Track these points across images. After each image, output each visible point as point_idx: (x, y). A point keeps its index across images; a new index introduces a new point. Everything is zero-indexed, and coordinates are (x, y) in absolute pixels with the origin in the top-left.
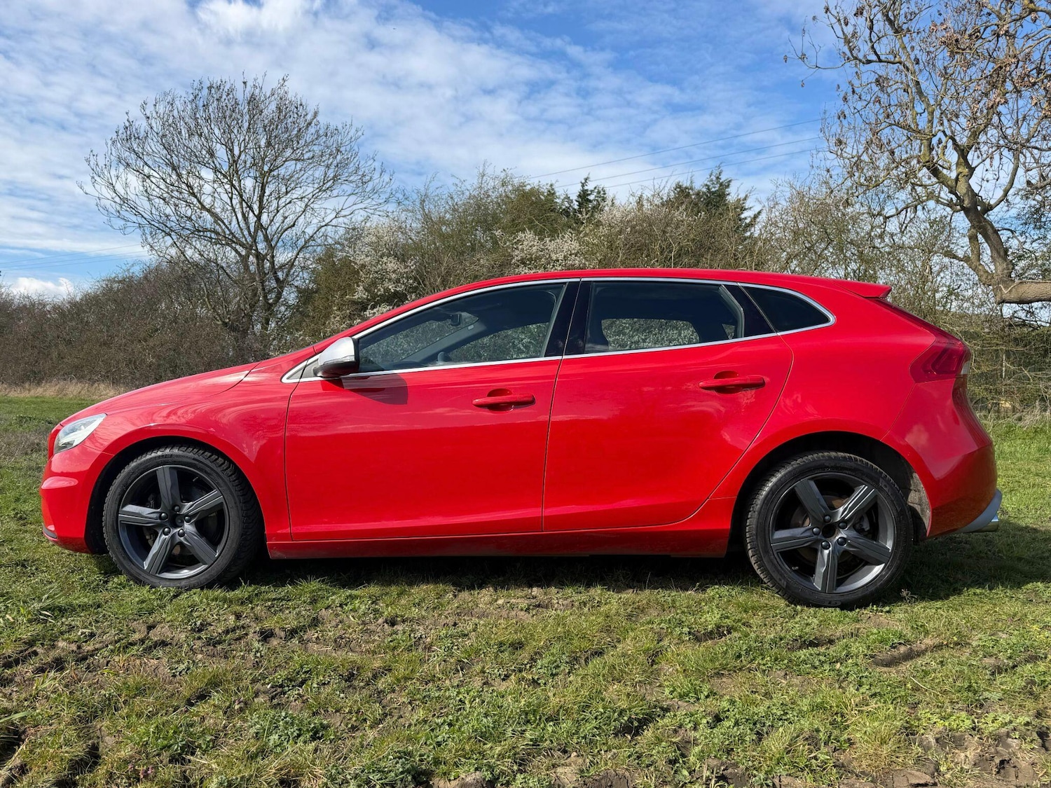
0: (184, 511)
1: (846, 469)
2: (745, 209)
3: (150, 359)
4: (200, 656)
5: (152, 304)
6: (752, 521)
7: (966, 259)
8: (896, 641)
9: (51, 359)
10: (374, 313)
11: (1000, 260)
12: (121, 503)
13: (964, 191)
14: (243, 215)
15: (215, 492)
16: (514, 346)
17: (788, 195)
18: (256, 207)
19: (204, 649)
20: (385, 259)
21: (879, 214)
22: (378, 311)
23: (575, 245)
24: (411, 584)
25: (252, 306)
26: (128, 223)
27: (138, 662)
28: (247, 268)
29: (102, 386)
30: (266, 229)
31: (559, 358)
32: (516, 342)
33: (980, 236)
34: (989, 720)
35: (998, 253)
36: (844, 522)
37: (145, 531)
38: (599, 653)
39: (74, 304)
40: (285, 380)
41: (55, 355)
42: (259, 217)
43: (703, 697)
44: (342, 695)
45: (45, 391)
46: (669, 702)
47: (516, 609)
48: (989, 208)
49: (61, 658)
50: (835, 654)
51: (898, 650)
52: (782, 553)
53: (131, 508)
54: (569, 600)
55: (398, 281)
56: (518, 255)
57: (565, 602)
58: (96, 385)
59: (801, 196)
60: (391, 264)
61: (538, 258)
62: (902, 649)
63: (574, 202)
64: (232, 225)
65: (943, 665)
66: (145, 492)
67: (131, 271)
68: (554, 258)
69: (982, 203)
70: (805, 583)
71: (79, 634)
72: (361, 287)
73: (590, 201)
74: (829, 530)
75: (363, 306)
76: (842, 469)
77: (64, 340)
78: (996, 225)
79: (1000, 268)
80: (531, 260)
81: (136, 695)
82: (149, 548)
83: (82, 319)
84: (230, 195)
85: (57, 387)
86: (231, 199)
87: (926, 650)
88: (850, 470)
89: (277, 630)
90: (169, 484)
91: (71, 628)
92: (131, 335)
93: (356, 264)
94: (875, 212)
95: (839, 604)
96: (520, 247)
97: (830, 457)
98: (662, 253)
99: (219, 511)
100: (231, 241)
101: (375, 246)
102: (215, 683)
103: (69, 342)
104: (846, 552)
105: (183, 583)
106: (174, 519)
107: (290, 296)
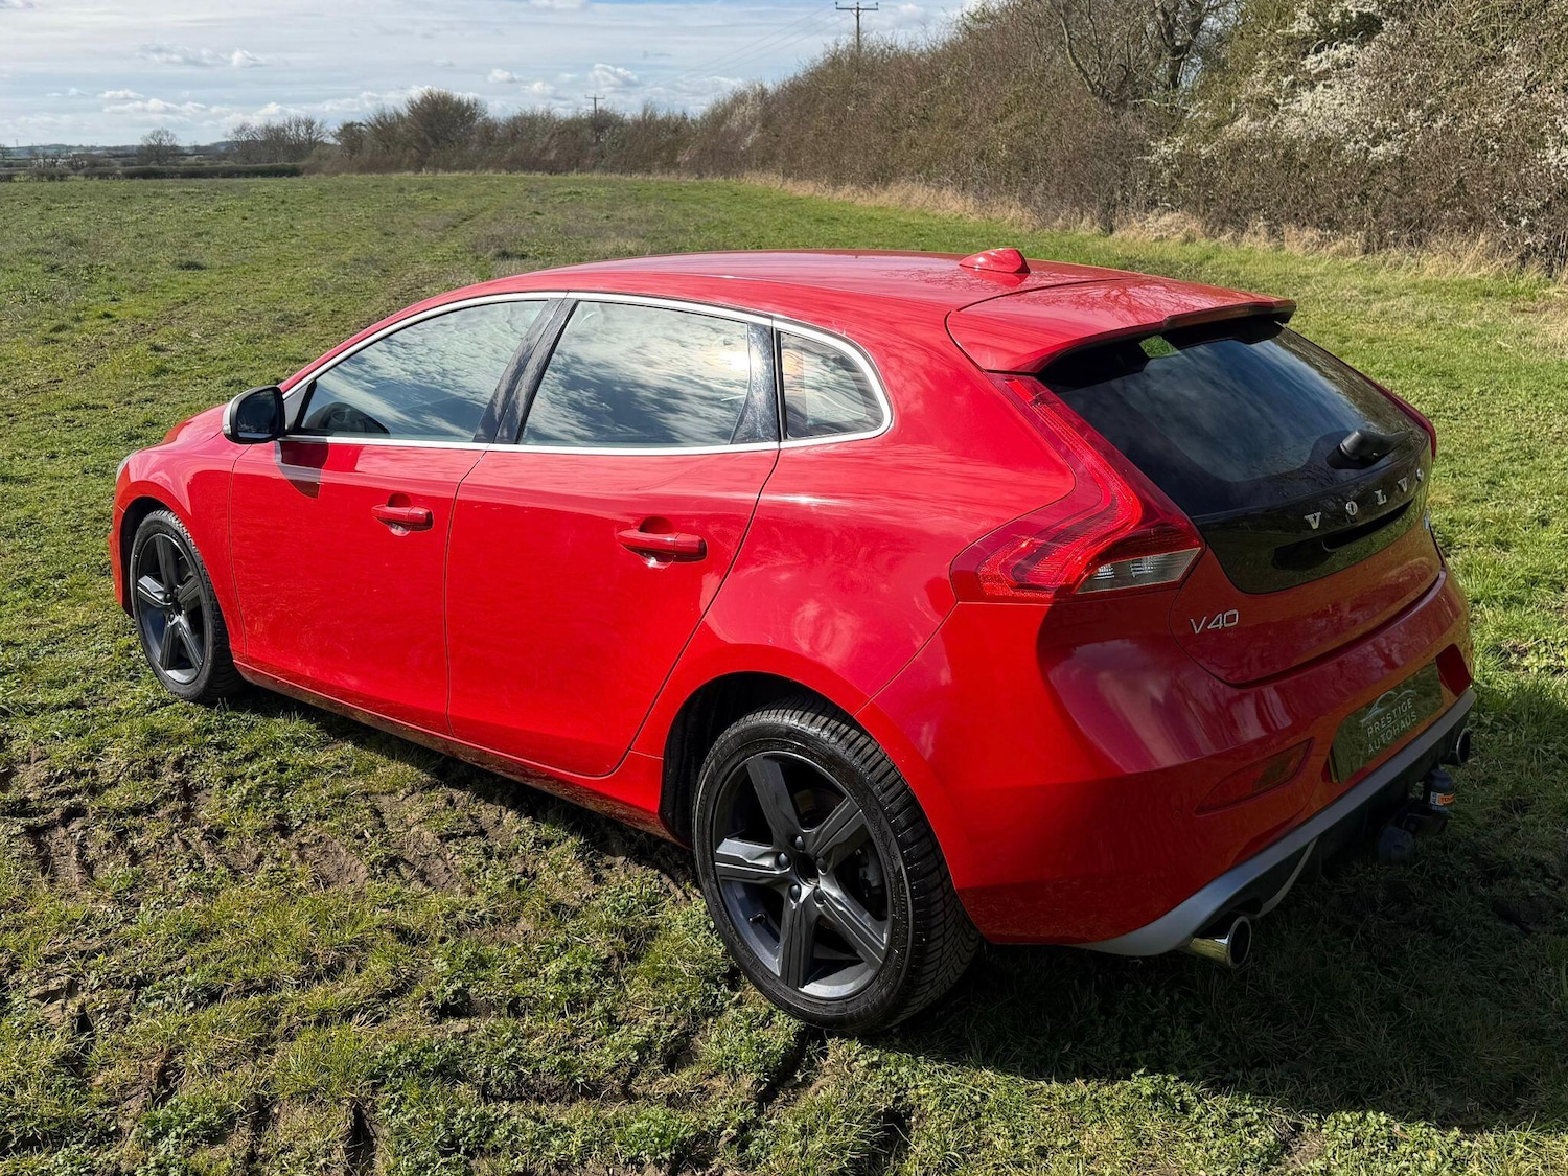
10: (1319, 62)
12: (137, 572)
15: (193, 580)
22: (1326, 57)
53: (145, 580)
75: (1303, 47)
90: (163, 559)
105: (181, 689)
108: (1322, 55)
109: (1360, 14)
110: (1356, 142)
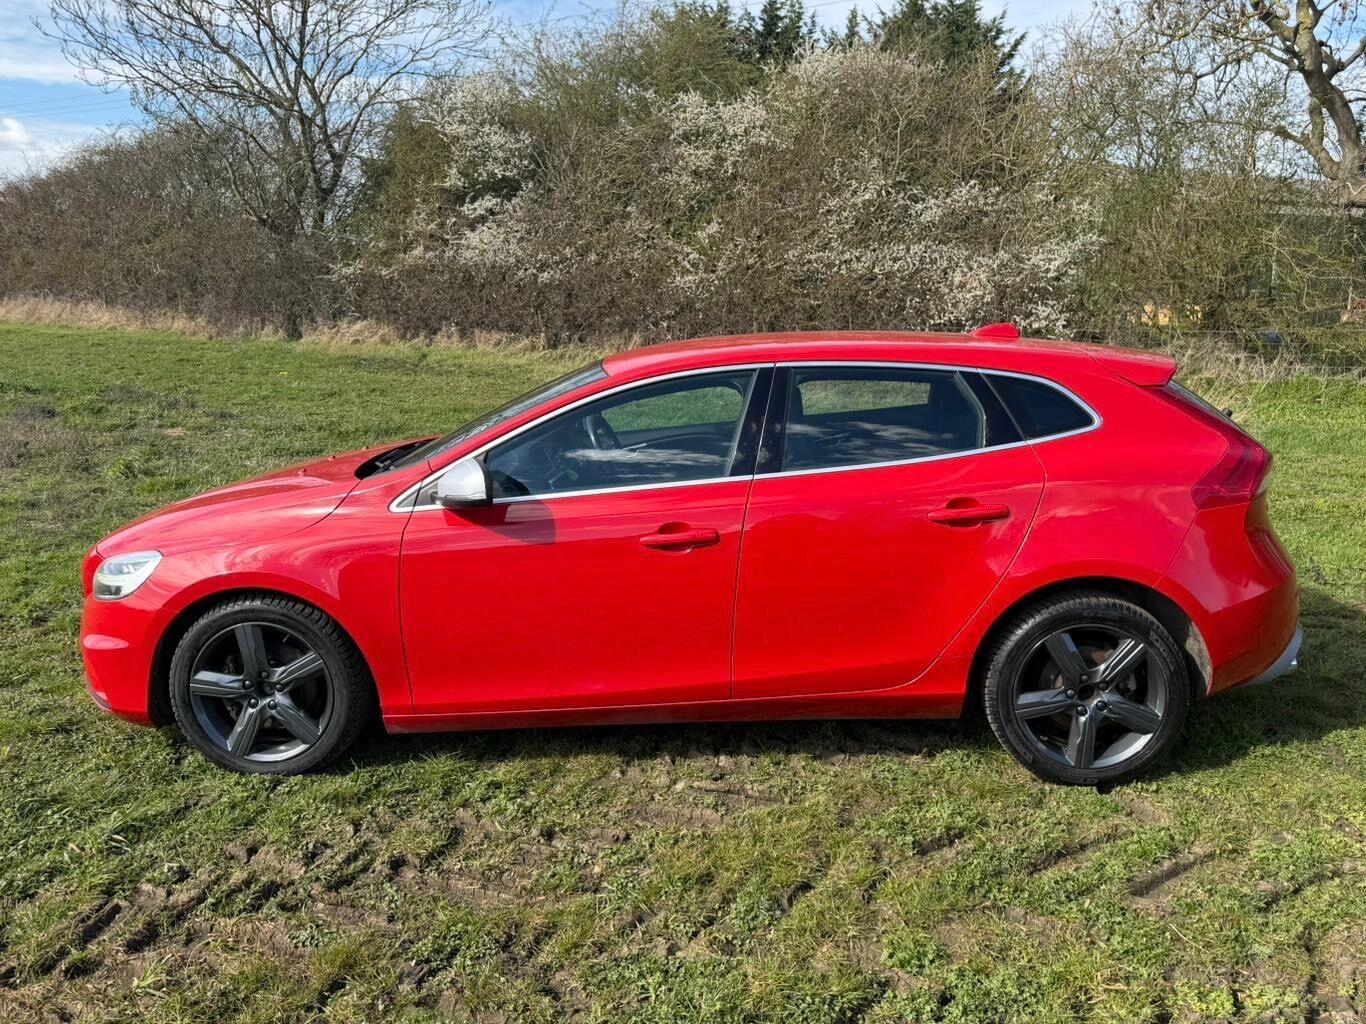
0: (275, 678)
1: (1110, 620)
2: (1003, 32)
3: (158, 271)
4: (321, 905)
5: (153, 185)
6: (990, 683)
7: (1304, 140)
8: (1159, 854)
9: (13, 265)
10: (475, 209)
11: (1350, 145)
12: (191, 669)
13: (1306, 46)
14: (278, 58)
15: (311, 655)
16: (677, 263)
17: (1062, 45)
18: (295, 45)
19: (326, 897)
20: (486, 129)
21: (1189, 71)
22: (480, 206)
23: (761, 113)
24: (565, 755)
25: (299, 193)
26: (110, 76)
27: (249, 926)
28: (288, 136)
29: (91, 307)
30: (313, 81)
31: (748, 478)
32: (680, 258)
33: (1324, 110)
34: (1255, 993)
35: (1348, 134)
36: (1105, 684)
37: (226, 704)
38: (806, 887)
39: (39, 184)
40: (393, 508)
41: (17, 260)
42: (300, 63)
43: (927, 963)
44: (502, 979)
45: (8, 312)
46: (888, 974)
47: (700, 806)
48: (1338, 67)
49: (154, 921)
50: (1085, 880)
51: (1162, 866)
52: (1027, 721)
53: (205, 675)
54: (766, 785)
55: (507, 161)
56: (679, 128)
57: (761, 788)
58: (82, 305)
59: (1078, 45)
60: (496, 138)
61: (708, 132)
62: (1167, 865)
63: (757, 19)
64: (263, 76)
65: (1211, 895)
66: (223, 654)
67: (117, 136)
68: (731, 132)
69: (1329, 58)
70: (1054, 755)
71: (166, 870)
72: (455, 170)
73: (781, 19)
74: (1086, 691)
75: (459, 197)
76: (1103, 620)
77: (30, 237)
78: (1348, 96)
79: (1349, 157)
80: (698, 135)
81: (257, 989)
82: (232, 724)
83: (52, 208)
84: (255, 25)
85: (26, 307)
86: (258, 32)
87: (1194, 863)
88: (1114, 621)
89: (409, 856)
90: (252, 644)
91: (154, 861)
92: (126, 233)
93: (445, 134)
94: (1182, 69)
95: (1096, 781)
96: (682, 116)
97: (1089, 605)
98: (884, 127)
99: (319, 680)
100: (264, 98)
101: (473, 108)
102: (350, 964)
103: (37, 242)
104: (1105, 718)
105: (279, 767)
106: (261, 688)
107: (353, 175)
108: (476, 205)
109: (504, 176)
110: (526, 270)
